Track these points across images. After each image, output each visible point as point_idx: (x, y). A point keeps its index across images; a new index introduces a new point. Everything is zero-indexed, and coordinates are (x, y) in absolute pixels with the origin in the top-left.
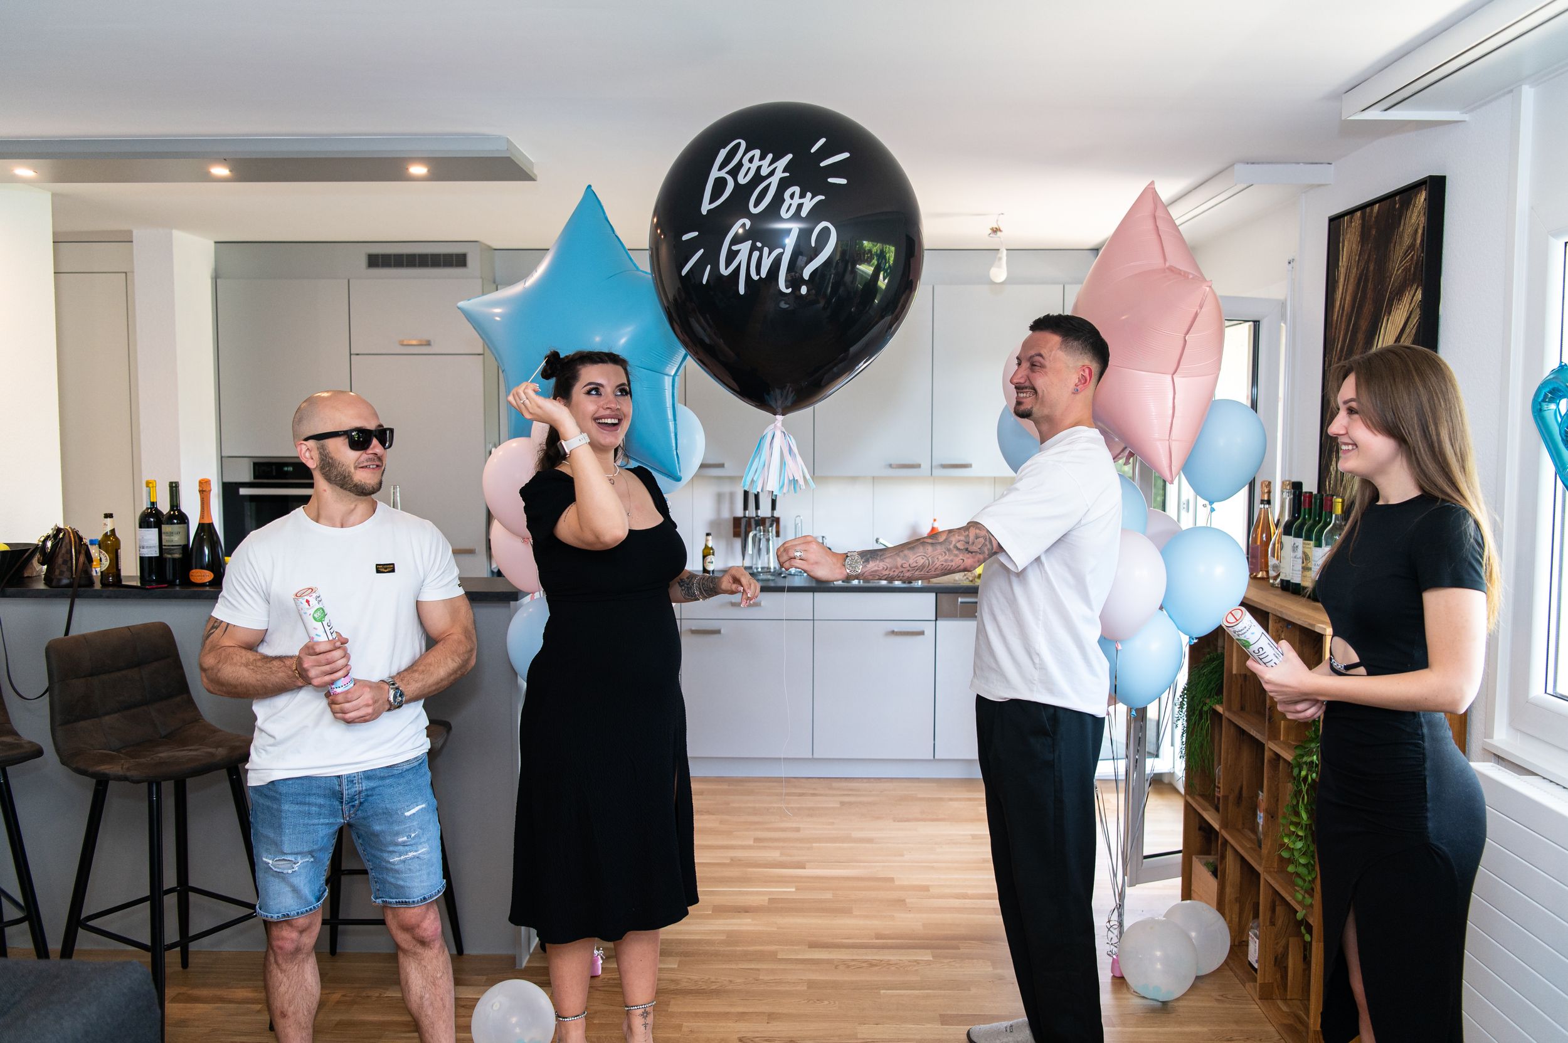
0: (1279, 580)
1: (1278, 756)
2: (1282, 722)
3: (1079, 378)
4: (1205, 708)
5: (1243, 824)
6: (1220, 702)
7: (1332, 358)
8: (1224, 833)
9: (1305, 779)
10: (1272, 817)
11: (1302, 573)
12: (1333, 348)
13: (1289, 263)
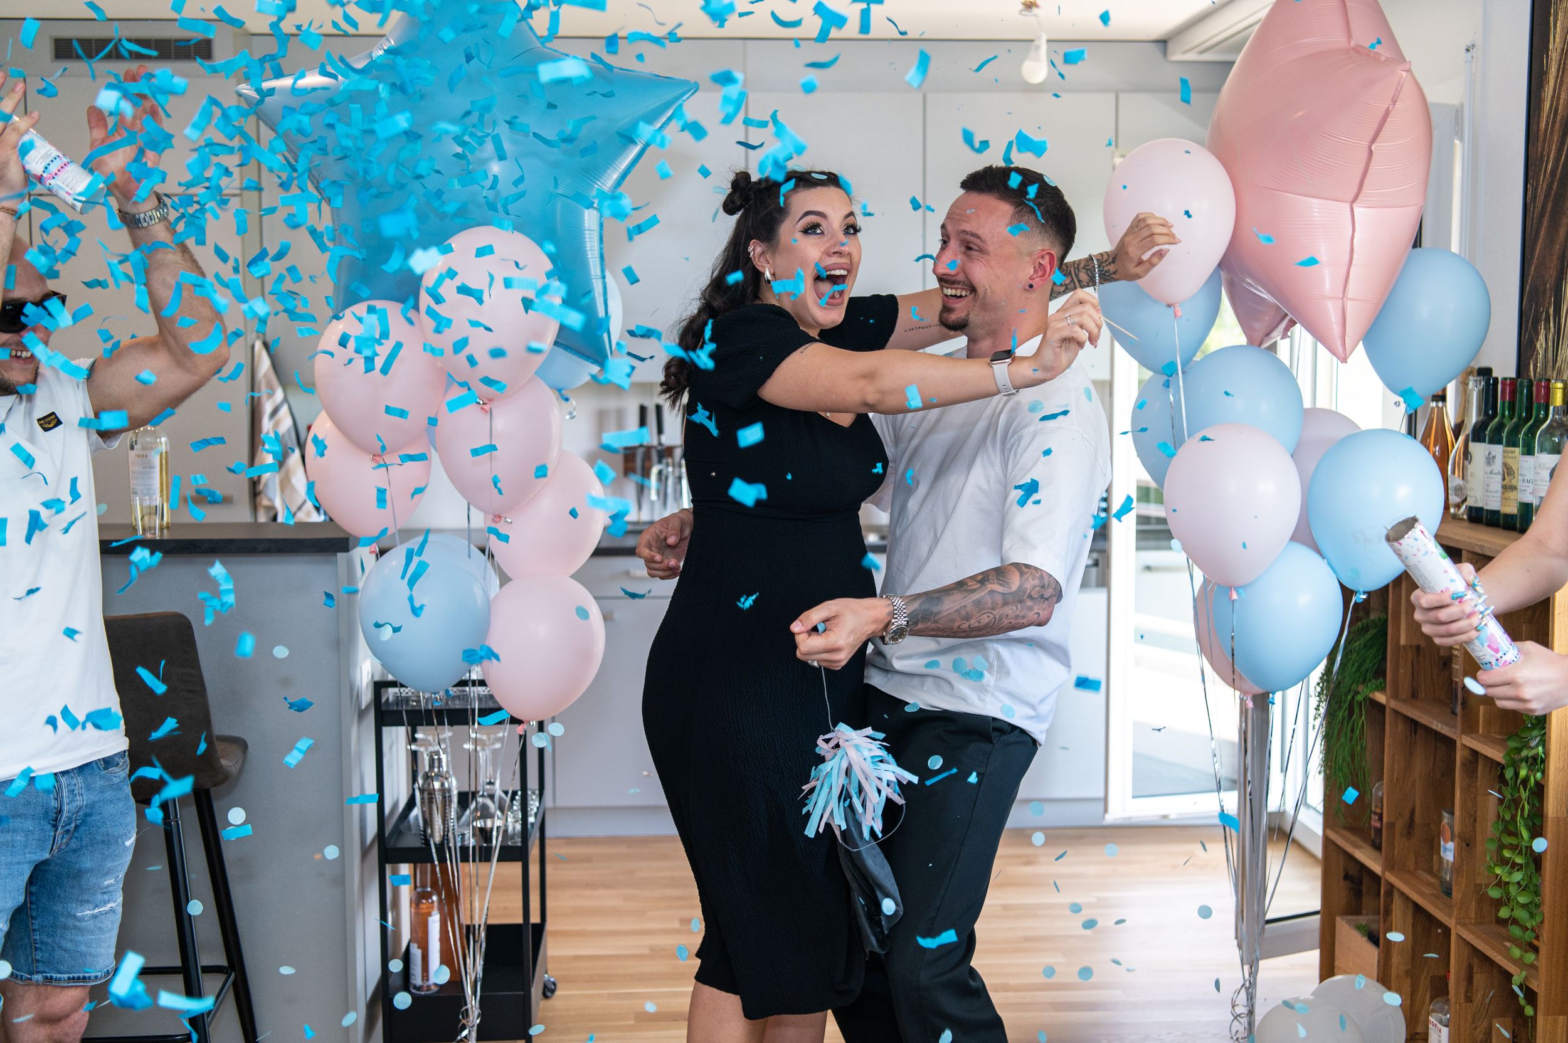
0: (1464, 507)
2: (1482, 707)
4: (1359, 698)
5: (1416, 863)
6: (1382, 689)
7: (1537, 185)
8: (1390, 877)
10: (1468, 845)
11: (1503, 493)
12: (1540, 171)
13: (1468, 50)
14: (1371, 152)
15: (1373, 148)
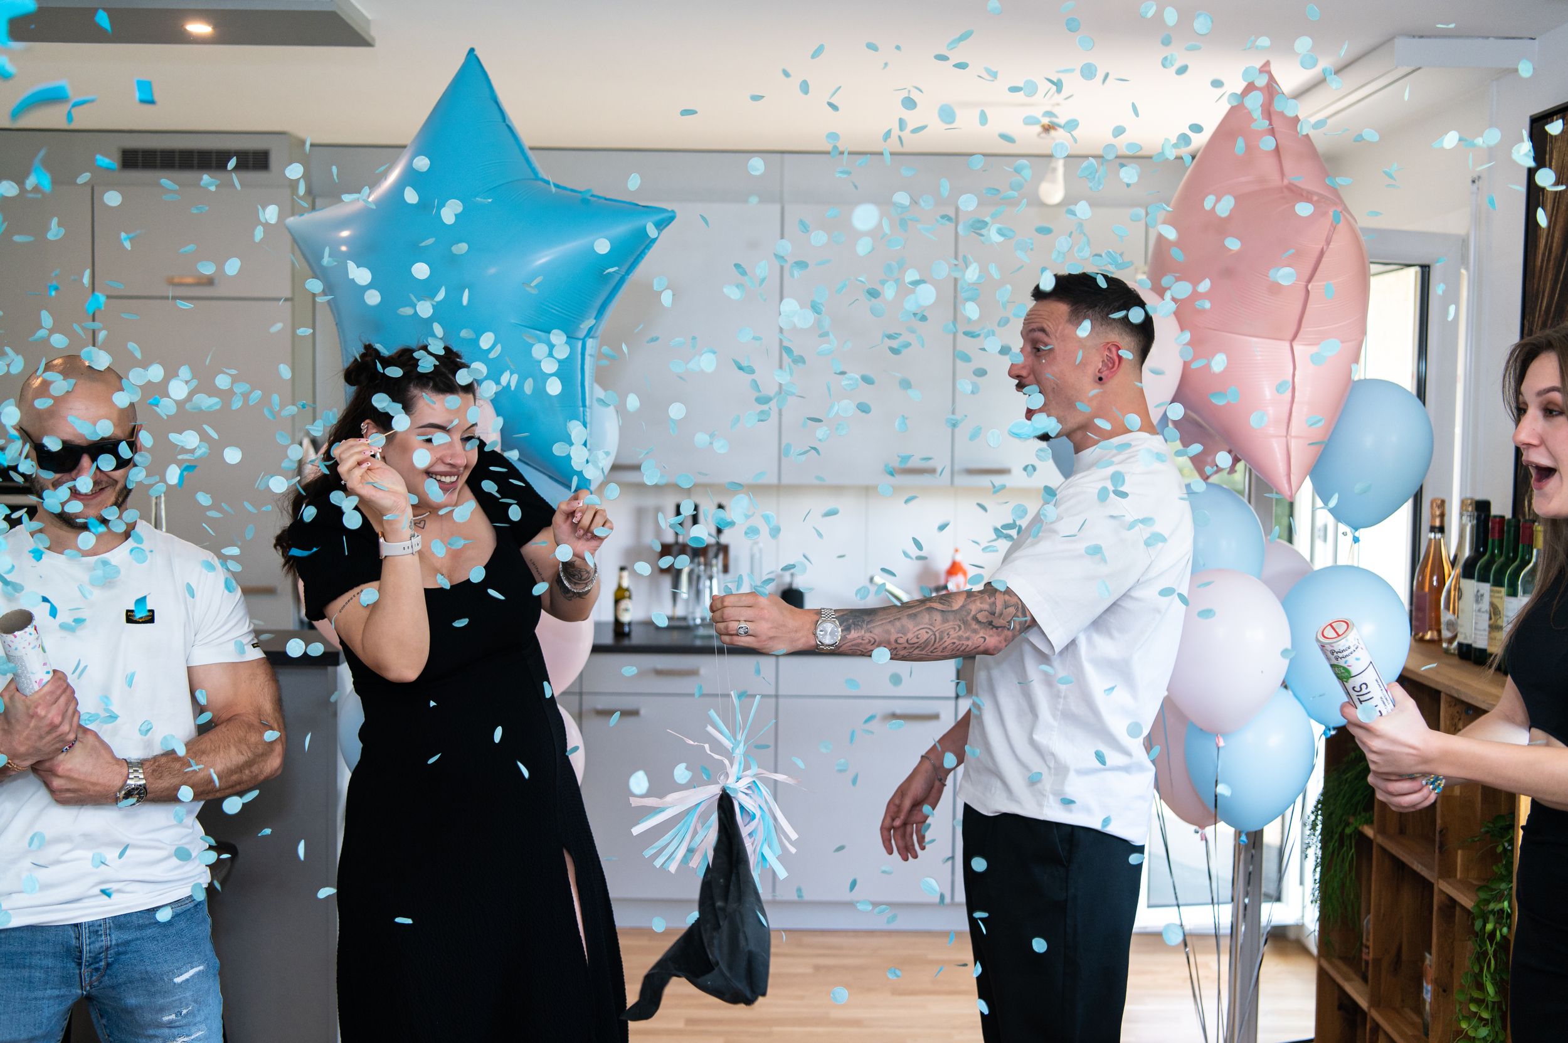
0: (1455, 644)
1: (1453, 902)
2: (1460, 852)
3: (1103, 361)
4: (1348, 831)
5: (1403, 1001)
6: (1369, 822)
7: (1533, 321)
8: (1374, 1014)
9: (1492, 934)
10: (1444, 991)
11: (1490, 633)
12: (1536, 306)
13: (1474, 182)
14: (1308, 292)
15: (1310, 287)
